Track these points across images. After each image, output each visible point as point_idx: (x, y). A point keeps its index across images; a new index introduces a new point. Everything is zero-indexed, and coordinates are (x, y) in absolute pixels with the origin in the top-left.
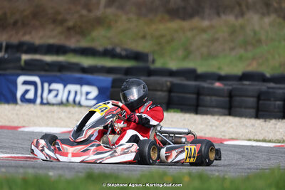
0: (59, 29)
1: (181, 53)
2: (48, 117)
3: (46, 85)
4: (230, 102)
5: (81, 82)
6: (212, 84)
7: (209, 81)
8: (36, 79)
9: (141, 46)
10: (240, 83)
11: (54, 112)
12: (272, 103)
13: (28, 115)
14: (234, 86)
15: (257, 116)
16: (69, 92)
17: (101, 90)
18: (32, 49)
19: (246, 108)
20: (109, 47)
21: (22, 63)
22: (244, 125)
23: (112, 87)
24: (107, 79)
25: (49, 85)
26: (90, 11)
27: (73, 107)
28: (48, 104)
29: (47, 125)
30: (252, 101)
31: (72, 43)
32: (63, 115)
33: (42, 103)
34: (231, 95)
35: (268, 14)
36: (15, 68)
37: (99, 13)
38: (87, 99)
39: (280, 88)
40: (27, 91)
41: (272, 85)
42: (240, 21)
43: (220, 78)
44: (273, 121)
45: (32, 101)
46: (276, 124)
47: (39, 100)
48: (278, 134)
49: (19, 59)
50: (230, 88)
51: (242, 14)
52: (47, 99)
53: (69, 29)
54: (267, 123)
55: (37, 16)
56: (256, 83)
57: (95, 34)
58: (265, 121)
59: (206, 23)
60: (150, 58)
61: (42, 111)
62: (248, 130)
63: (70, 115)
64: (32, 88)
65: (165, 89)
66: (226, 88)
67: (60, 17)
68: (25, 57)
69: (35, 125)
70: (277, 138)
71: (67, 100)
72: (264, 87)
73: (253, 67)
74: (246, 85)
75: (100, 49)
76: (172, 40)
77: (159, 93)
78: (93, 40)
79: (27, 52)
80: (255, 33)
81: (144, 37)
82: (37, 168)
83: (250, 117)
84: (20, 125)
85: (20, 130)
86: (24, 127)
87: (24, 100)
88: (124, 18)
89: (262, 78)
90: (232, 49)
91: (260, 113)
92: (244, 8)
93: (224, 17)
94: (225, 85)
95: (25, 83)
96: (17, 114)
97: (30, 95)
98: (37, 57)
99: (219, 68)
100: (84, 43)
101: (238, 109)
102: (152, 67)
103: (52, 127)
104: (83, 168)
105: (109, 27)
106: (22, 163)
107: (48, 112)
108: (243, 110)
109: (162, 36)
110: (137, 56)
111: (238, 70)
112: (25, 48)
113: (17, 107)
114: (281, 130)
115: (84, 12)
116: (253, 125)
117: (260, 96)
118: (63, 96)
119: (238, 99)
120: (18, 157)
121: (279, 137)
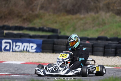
0: (20, 19)
1: (72, 29)
2: (15, 57)
3: (14, 43)
4: (93, 49)
5: (29, 42)
6: (85, 42)
7: (83, 41)
8: (10, 41)
9: (55, 26)
10: (97, 41)
11: (18, 55)
12: (110, 49)
13: (7, 56)
14: (94, 43)
15: (104, 55)
16: (24, 46)
17: (38, 45)
18: (9, 28)
19: (99, 52)
20: (41, 27)
21: (4, 34)
22: (98, 59)
23: (43, 44)
24: (40, 41)
25: (16, 43)
26: (33, 11)
27: (26, 52)
28: (15, 51)
29: (15, 61)
30: (102, 49)
31: (26, 25)
32: (21, 56)
33: (13, 51)
34: (93, 46)
35: (109, 12)
36: (1, 36)
37: (37, 12)
38: (32, 49)
39: (114, 43)
40: (6, 46)
41: (110, 42)
42: (97, 15)
43: (88, 39)
44: (111, 57)
45: (9, 50)
46: (112, 59)
47: (11, 50)
48: (113, 63)
49: (3, 33)
50: (92, 43)
51: (97, 12)
52: (15, 49)
53: (24, 19)
54: (108, 58)
55: (11, 14)
56: (103, 41)
57: (35, 21)
58: (107, 57)
59: (82, 16)
60: (59, 31)
61: (13, 55)
62: (100, 61)
63: (25, 56)
64: (8, 45)
65: (65, 44)
66: (91, 43)
67: (20, 14)
68: (5, 32)
69: (10, 60)
70: (112, 65)
71: (24, 50)
72: (107, 43)
73: (102, 35)
74: (99, 42)
75: (38, 27)
76: (68, 23)
77: (63, 46)
78: (34, 24)
79: (6, 30)
80: (103, 20)
81: (56, 22)
82: (10, 79)
83: (101, 56)
84: (3, 61)
85: (3, 63)
86: (5, 61)
87: (5, 50)
88: (47, 14)
89: (106, 39)
90: (93, 27)
91: (105, 54)
92: (98, 9)
93: (90, 13)
94: (90, 42)
95: (6, 43)
96: (2, 56)
97: (8, 48)
98: (11, 31)
99: (88, 35)
100: (31, 25)
101: (96, 53)
102: (60, 35)
103: (17, 61)
104: (30, 79)
105: (41, 18)
106: (4, 77)
107: (15, 55)
108: (98, 53)
109: (64, 22)
110: (53, 31)
111: (96, 36)
112: (5, 28)
113: (2, 53)
114: (114, 61)
115: (31, 12)
116: (102, 59)
117: (105, 47)
118: (21, 48)
119: (96, 48)
120: (3, 74)
121: (113, 64)
